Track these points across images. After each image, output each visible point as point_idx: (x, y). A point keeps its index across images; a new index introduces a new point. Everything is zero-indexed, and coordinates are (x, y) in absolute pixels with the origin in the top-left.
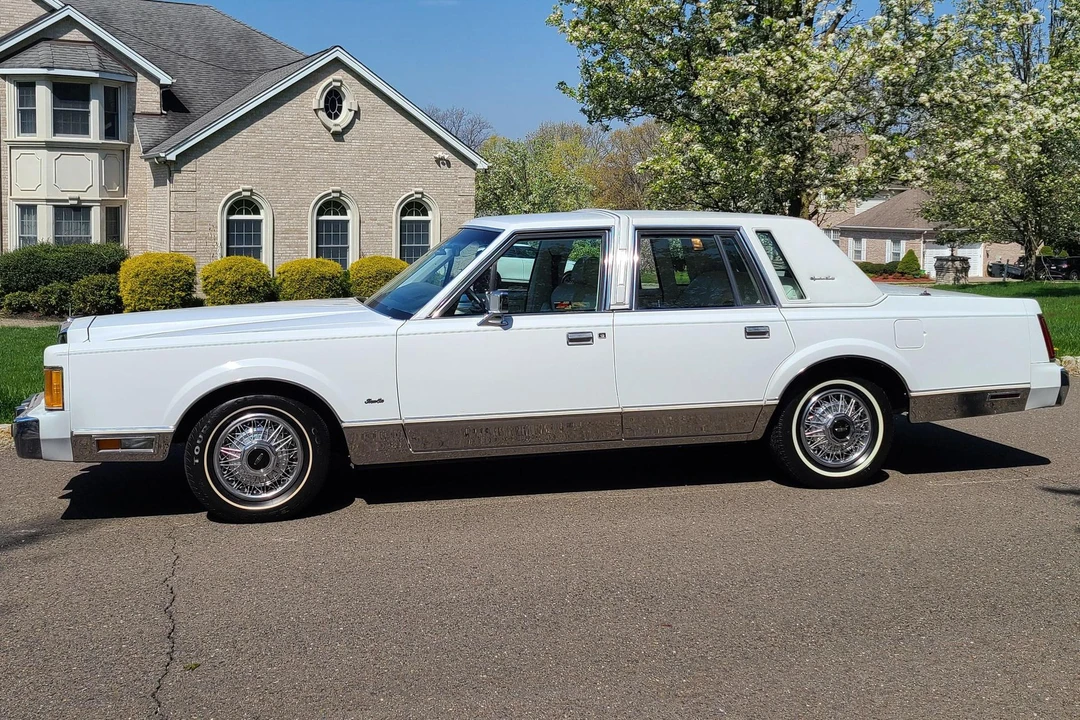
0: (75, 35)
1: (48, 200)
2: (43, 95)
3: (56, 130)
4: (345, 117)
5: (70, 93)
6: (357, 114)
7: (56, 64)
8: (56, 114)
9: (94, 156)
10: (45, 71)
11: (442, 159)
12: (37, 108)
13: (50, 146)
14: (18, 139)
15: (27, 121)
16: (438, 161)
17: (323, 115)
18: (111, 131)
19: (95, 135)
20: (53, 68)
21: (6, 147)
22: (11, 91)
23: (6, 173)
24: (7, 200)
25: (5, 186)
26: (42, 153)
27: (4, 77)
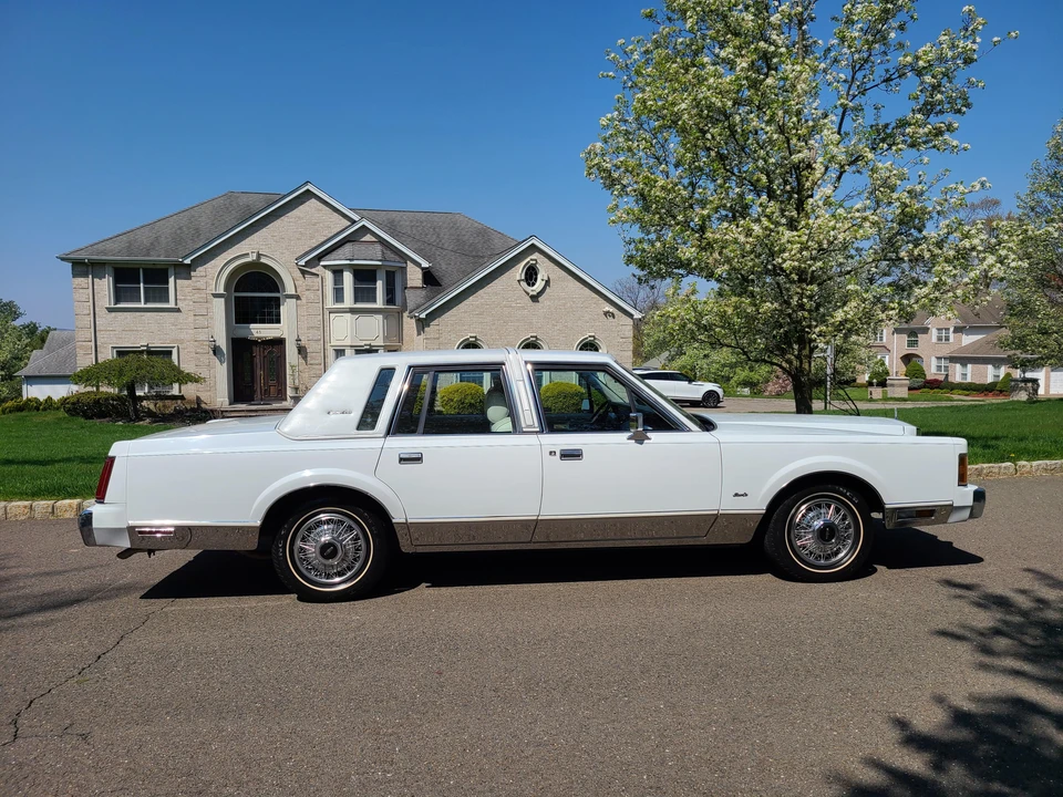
0: (368, 238)
1: (351, 346)
2: (348, 277)
3: (356, 301)
4: (539, 285)
5: (364, 276)
6: (548, 283)
7: (356, 257)
8: (356, 290)
9: (380, 317)
10: (348, 262)
11: (608, 312)
12: (344, 287)
13: (352, 311)
14: (334, 306)
15: (339, 294)
16: (606, 314)
17: (524, 284)
18: (390, 299)
19: (380, 303)
20: (353, 260)
21: (327, 312)
22: (329, 276)
23: (327, 329)
24: (328, 346)
25: (327, 338)
26: (348, 316)
27: (325, 267)
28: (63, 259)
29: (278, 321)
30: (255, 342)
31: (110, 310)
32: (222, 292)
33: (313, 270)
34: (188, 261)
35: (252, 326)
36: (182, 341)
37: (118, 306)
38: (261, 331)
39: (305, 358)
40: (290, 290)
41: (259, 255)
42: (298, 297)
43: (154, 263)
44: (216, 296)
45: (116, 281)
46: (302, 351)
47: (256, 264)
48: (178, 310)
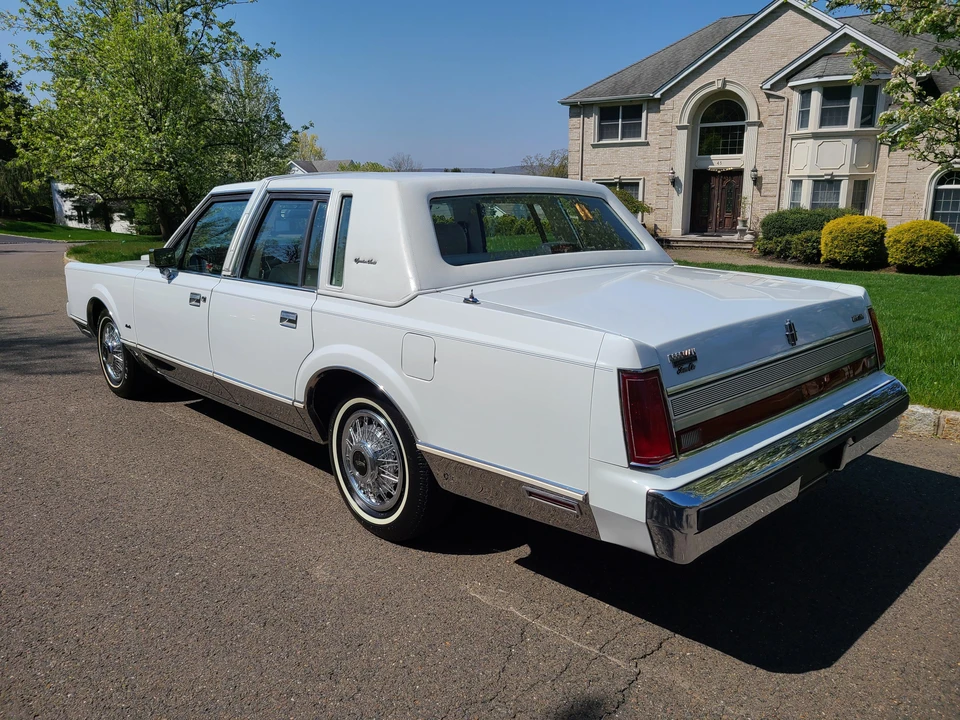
0: (848, 48)
1: (809, 176)
2: (816, 97)
3: (822, 124)
5: (836, 94)
7: (827, 72)
8: (824, 112)
9: (849, 142)
10: (816, 80)
12: (811, 109)
13: (815, 136)
14: (798, 132)
15: (804, 119)
18: (868, 116)
19: (851, 126)
20: (822, 76)
21: (788, 139)
22: (796, 97)
23: (787, 158)
24: (785, 176)
25: (786, 168)
26: (811, 141)
27: (793, 88)
28: (563, 104)
29: (740, 152)
30: (714, 174)
31: (594, 146)
32: (686, 123)
33: (778, 93)
34: (658, 96)
35: (713, 157)
36: (647, 174)
37: (601, 142)
38: (721, 162)
39: (760, 189)
40: (752, 116)
41: (725, 83)
42: (760, 125)
43: (631, 100)
44: (680, 128)
45: (602, 119)
46: (757, 181)
47: (722, 92)
48: (647, 144)
